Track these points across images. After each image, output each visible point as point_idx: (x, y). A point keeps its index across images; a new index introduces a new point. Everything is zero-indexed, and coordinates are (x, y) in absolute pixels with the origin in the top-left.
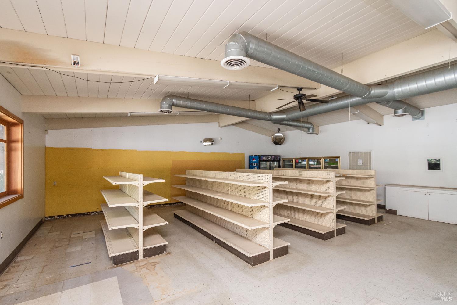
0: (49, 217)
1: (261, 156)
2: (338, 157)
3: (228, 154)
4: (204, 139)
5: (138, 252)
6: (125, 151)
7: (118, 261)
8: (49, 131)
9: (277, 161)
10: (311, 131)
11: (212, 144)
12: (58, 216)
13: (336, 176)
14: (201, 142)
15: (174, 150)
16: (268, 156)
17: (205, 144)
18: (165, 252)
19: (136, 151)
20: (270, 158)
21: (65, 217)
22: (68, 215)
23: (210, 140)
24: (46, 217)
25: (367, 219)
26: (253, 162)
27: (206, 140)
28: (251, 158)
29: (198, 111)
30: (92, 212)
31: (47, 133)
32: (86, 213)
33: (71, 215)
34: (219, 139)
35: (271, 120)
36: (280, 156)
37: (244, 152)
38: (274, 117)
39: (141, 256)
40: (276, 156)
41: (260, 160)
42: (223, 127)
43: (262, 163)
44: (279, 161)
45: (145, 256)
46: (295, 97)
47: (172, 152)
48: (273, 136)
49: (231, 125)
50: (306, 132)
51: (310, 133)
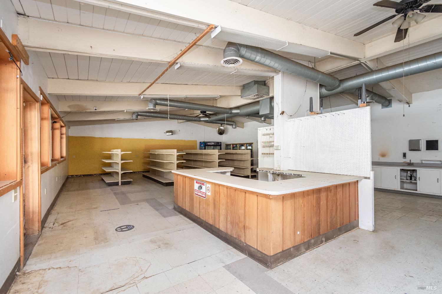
0: (71, 176)
1: (206, 142)
2: (252, 143)
3: (185, 141)
4: (166, 131)
5: (118, 182)
6: (114, 138)
7: (110, 185)
8: (71, 127)
10: (234, 127)
11: (172, 134)
12: (75, 175)
13: (218, 152)
14: (165, 133)
15: (146, 138)
16: (212, 142)
17: (167, 134)
18: (131, 184)
19: (121, 138)
20: (213, 144)
21: (79, 176)
22: (81, 175)
23: (171, 132)
24: (69, 176)
26: (202, 146)
27: (168, 132)
28: (201, 143)
30: (95, 174)
31: (70, 128)
32: (91, 174)
34: (178, 131)
35: (201, 121)
36: (221, 143)
37: (196, 140)
38: (202, 119)
39: (120, 184)
40: (218, 143)
41: (205, 145)
42: (180, 123)
43: (206, 147)
44: (220, 146)
45: (122, 184)
46: (201, 112)
47: (145, 139)
48: (218, 129)
49: (185, 122)
50: (232, 127)
51: (234, 128)
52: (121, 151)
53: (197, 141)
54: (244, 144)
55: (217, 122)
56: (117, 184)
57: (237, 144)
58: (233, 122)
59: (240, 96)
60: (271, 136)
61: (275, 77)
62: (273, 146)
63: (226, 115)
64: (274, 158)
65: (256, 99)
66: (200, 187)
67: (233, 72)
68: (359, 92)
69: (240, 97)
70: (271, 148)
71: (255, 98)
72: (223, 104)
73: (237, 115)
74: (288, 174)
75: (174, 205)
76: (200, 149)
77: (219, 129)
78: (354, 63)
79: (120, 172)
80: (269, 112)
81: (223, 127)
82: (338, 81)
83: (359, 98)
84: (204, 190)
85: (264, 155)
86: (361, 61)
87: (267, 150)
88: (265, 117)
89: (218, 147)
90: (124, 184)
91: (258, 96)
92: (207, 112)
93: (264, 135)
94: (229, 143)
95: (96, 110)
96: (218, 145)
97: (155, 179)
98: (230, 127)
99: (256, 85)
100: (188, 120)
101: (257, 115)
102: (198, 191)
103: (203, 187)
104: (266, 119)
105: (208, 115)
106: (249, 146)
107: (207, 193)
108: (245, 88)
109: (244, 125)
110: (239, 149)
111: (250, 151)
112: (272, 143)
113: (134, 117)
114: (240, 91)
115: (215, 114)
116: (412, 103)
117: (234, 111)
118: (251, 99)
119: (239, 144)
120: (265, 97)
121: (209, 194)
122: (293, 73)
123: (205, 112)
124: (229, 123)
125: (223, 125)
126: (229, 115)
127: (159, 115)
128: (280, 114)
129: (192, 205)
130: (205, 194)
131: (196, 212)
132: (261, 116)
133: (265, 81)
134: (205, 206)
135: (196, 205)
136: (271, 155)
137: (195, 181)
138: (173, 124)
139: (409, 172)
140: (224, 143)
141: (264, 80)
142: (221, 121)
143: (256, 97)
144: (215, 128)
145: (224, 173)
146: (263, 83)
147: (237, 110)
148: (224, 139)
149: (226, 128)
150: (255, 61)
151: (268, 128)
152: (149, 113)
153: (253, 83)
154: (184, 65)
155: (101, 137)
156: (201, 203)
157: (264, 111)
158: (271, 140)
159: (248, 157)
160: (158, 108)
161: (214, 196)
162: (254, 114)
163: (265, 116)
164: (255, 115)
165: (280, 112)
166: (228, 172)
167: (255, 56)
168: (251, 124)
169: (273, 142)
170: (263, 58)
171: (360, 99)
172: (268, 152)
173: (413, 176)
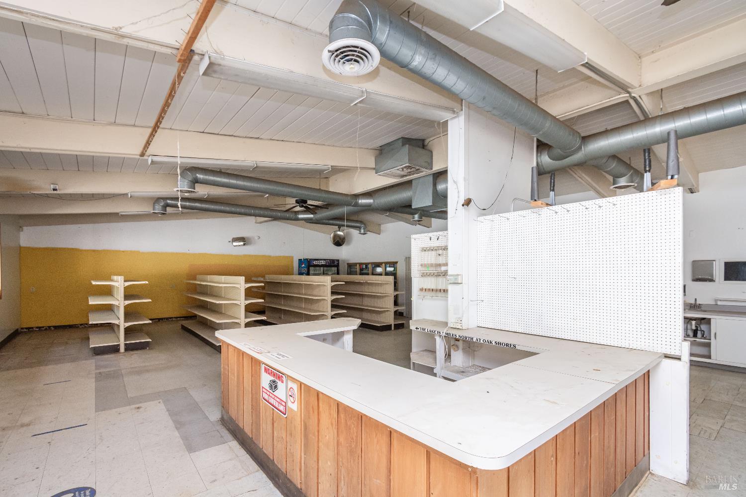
0: (26, 328)
1: (310, 259)
2: (397, 262)
3: (270, 257)
4: (233, 238)
5: (119, 345)
6: (123, 252)
7: (99, 352)
8: (24, 228)
9: (334, 266)
10: (362, 231)
11: (244, 244)
12: (38, 327)
13: (332, 281)
14: (230, 242)
15: (192, 252)
16: (321, 260)
17: (235, 244)
18: (148, 348)
19: (138, 252)
20: (323, 263)
21: (46, 329)
22: (50, 327)
23: (243, 240)
24: (22, 329)
25: (379, 325)
26: (302, 268)
27: (236, 240)
28: (301, 261)
29: (244, 191)
30: (81, 325)
31: (21, 231)
32: (73, 325)
33: (54, 327)
34: (256, 238)
35: (298, 219)
36: (338, 261)
37: (293, 255)
38: (301, 216)
39: (122, 349)
40: (333, 261)
41: (308, 266)
42: (261, 223)
43: (311, 269)
44: (337, 266)
45: (126, 350)
46: (297, 202)
47: (189, 254)
48: (332, 235)
49: (270, 221)
50: (358, 232)
51: (361, 234)
52: (125, 281)
53: (292, 257)
54: (381, 263)
55: (331, 222)
56: (115, 349)
57: (369, 264)
58: (361, 222)
59: (374, 169)
60: (440, 252)
61: (449, 123)
62: (445, 274)
63: (345, 209)
64: (447, 300)
65: (406, 176)
66: (274, 386)
67: (358, 98)
68: (647, 154)
69: (374, 171)
70: (440, 279)
71: (403, 173)
72: (339, 186)
73: (368, 209)
74: (482, 341)
75: (222, 411)
76: (300, 274)
77: (335, 236)
78: (617, 97)
79: (123, 325)
80: (430, 204)
81: (343, 231)
82: (579, 138)
83: (647, 169)
84: (281, 392)
85: (423, 293)
86: (633, 95)
87: (430, 283)
88: (421, 213)
89: (333, 268)
90: (132, 350)
91: (409, 170)
92: (309, 202)
93: (424, 250)
94: (352, 261)
95: (54, 190)
96: (332, 265)
97: (202, 335)
98: (354, 232)
99: (407, 146)
100: (276, 219)
101: (408, 210)
102: (268, 393)
103: (279, 383)
104: (423, 218)
105: (311, 207)
106: (390, 267)
107: (290, 404)
108: (383, 152)
109: (380, 230)
110: (373, 274)
111: (391, 279)
112: (443, 268)
113: (158, 209)
114: (373, 159)
115: (327, 206)
116: (698, 192)
117: (363, 201)
118: (395, 176)
119: (372, 263)
120: (425, 172)
121: (294, 407)
122: (494, 108)
123: (305, 202)
124: (353, 224)
125: (342, 228)
126: (352, 207)
127: (212, 207)
128: (463, 205)
129: (257, 424)
130: (284, 404)
131: (265, 444)
132: (413, 212)
133: (423, 140)
134: (284, 436)
135: (266, 426)
136: (439, 294)
137: (263, 366)
138: (246, 226)
139: (694, 322)
140: (344, 261)
141: (423, 138)
142: (338, 220)
143: (406, 171)
144: (328, 234)
145: (337, 337)
146: (421, 143)
147: (368, 199)
148: (344, 254)
149: (348, 234)
150: (410, 67)
151: (434, 235)
152: (189, 202)
153: (400, 143)
154: (222, 62)
155: (93, 248)
156: (275, 425)
157: (422, 199)
158: (441, 260)
159: (390, 290)
160: (202, 191)
161: (304, 416)
162: (401, 207)
163: (423, 211)
164: (404, 209)
165: (462, 202)
166: (348, 332)
167: (410, 54)
168: (394, 228)
169: (446, 265)
170: (431, 59)
171: (649, 171)
172: (433, 287)
173: (699, 329)
